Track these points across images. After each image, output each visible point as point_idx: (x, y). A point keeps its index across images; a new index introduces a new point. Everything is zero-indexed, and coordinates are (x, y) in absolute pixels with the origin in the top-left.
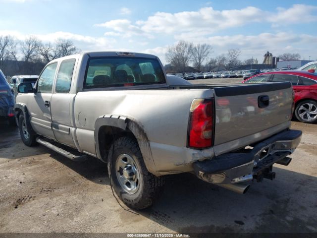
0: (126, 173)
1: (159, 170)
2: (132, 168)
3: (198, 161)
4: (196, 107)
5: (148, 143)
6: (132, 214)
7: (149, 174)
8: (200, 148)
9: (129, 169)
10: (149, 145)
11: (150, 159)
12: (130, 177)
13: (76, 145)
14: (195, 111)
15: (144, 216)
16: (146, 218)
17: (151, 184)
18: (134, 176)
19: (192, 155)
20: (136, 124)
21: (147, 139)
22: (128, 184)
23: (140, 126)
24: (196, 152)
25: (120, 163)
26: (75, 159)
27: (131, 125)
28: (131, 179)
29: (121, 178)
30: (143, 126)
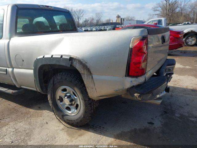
0: (67, 101)
1: (99, 95)
2: (72, 96)
3: (133, 86)
4: (136, 44)
5: (91, 76)
6: (74, 130)
7: (90, 99)
8: (137, 76)
9: (69, 97)
10: (92, 77)
11: (92, 88)
12: (70, 103)
13: (14, 82)
14: (135, 47)
15: (84, 130)
16: (87, 132)
17: (91, 107)
18: (73, 102)
19: (129, 82)
20: (80, 62)
21: (90, 72)
22: (68, 108)
23: (84, 62)
24: (133, 79)
25: (59, 93)
26: (14, 93)
27: (75, 63)
28: (71, 105)
29: (61, 104)
30: (86, 63)
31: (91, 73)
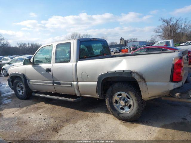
0: (122, 103)
1: (150, 96)
2: (126, 99)
3: (175, 89)
4: (177, 61)
7: (142, 100)
8: (177, 82)
9: (124, 100)
10: (146, 84)
11: (146, 91)
12: (125, 104)
13: (77, 92)
14: (176, 64)
15: (137, 123)
17: (142, 105)
18: (127, 104)
19: (173, 86)
20: (137, 74)
22: (122, 109)
23: (140, 74)
24: (175, 84)
25: (116, 97)
26: (75, 100)
27: (134, 75)
29: (116, 106)
30: (142, 74)
31: (145, 81)
